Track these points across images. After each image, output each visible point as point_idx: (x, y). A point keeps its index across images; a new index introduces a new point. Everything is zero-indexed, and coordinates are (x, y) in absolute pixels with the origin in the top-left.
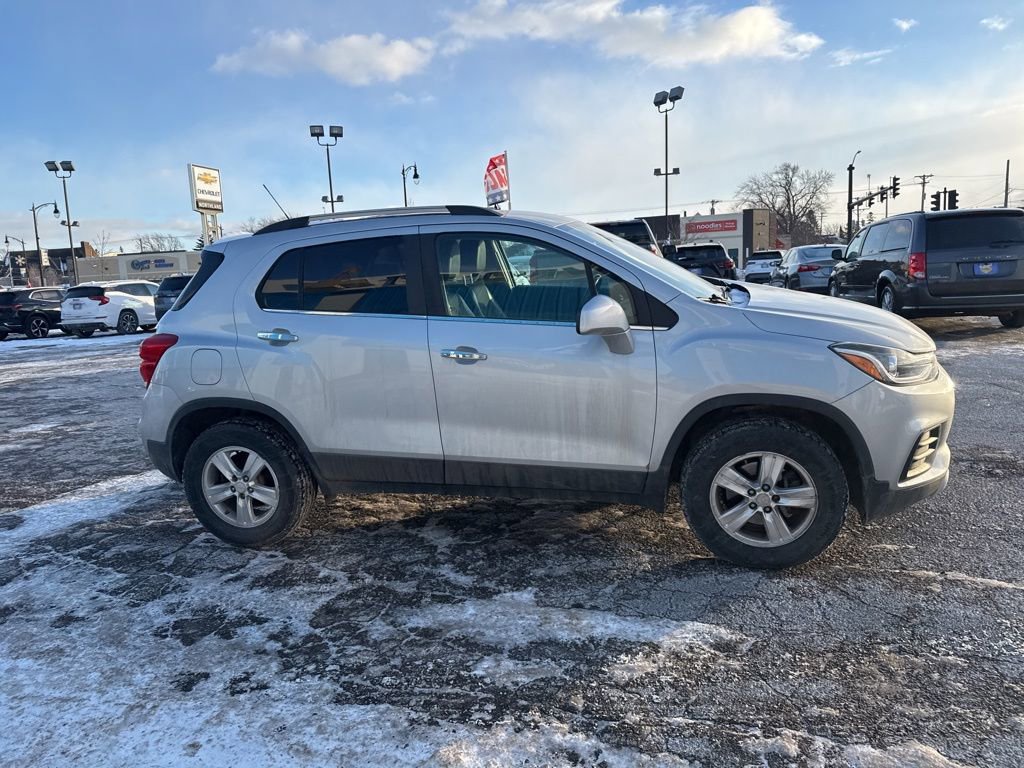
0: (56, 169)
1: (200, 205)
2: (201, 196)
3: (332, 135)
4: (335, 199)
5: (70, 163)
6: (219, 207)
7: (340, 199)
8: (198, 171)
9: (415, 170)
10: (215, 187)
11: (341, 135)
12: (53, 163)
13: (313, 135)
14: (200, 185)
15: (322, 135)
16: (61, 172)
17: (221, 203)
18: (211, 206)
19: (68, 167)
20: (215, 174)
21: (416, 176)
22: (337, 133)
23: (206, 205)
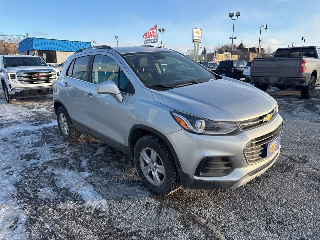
0: (161, 31)
1: (194, 41)
2: (195, 38)
3: (236, 16)
4: (234, 38)
5: (164, 29)
6: (200, 41)
7: (235, 38)
8: (195, 30)
9: (266, 26)
10: (200, 35)
11: (239, 16)
12: (160, 29)
13: (230, 16)
14: (195, 34)
15: (233, 16)
16: (162, 32)
17: (201, 40)
18: (198, 41)
19: (163, 30)
20: (200, 31)
21: (266, 28)
22: (238, 15)
23: (196, 41)
